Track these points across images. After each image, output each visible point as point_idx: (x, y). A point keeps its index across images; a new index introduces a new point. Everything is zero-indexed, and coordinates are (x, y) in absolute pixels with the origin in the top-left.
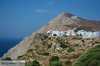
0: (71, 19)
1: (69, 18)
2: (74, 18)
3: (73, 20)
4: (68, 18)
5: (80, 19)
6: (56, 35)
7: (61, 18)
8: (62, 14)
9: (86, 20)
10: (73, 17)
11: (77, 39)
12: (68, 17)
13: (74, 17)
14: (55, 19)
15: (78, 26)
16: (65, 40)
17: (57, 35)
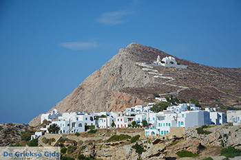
0: (154, 68)
1: (149, 63)
2: (163, 65)
3: (160, 69)
4: (143, 64)
5: (185, 67)
6: (59, 128)
7: (119, 64)
8: (122, 53)
9: (208, 68)
10: (161, 58)
11: (125, 141)
12: (142, 61)
13: (164, 60)
14: (102, 71)
15: (175, 89)
16: (84, 147)
17: (62, 129)
